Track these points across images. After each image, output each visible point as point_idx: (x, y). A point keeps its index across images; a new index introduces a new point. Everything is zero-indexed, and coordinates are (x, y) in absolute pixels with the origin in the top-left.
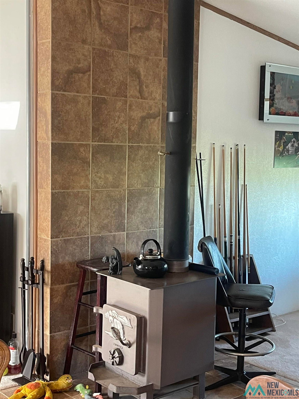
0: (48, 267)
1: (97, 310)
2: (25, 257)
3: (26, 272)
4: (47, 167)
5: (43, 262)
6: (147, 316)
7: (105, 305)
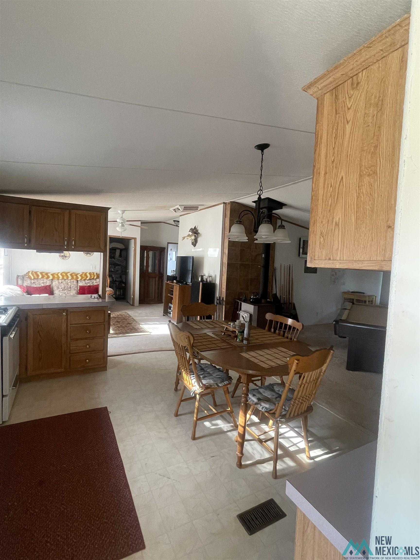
0: (224, 299)
1: (238, 312)
2: (218, 296)
3: (218, 301)
4: (226, 269)
5: (223, 298)
6: (253, 314)
7: (241, 311)
